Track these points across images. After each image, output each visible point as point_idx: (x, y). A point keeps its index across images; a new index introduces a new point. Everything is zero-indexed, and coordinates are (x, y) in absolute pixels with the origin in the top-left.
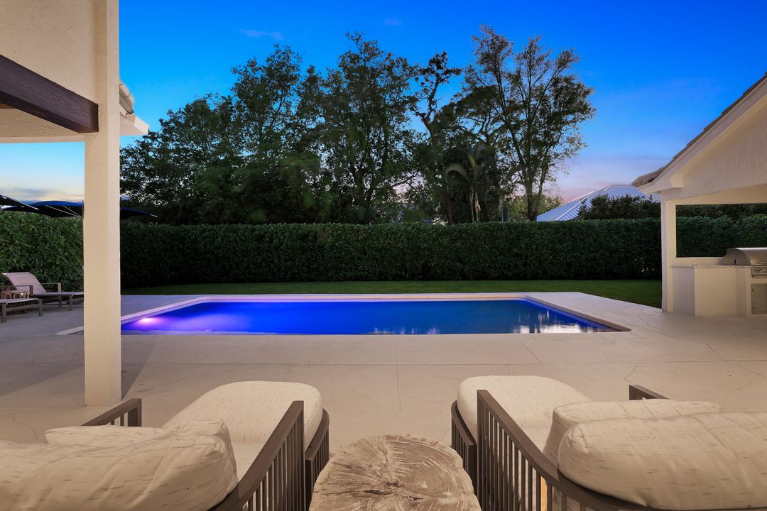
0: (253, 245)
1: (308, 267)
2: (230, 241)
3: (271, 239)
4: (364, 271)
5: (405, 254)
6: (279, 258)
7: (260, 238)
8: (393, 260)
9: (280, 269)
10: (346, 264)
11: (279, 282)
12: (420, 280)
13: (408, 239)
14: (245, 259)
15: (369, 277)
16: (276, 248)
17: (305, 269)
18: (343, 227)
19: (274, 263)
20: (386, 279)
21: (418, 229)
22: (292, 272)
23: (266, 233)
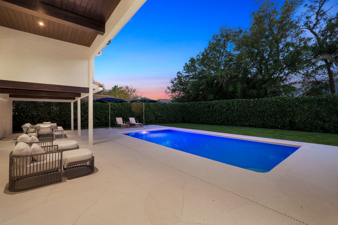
0: (207, 109)
1: (227, 119)
2: (199, 108)
3: (213, 107)
4: (253, 122)
5: (277, 114)
6: (216, 115)
7: (209, 107)
8: (270, 118)
9: (216, 119)
10: (245, 118)
11: (217, 125)
12: (289, 129)
13: (279, 106)
14: (204, 115)
15: (256, 125)
16: (215, 111)
17: (226, 120)
18: (243, 101)
19: (214, 117)
20: (266, 127)
21: (285, 100)
22: (221, 121)
23: (211, 104)
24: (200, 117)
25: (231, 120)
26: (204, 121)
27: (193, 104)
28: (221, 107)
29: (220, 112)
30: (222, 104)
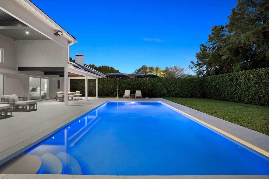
2: (220, 82)
3: (237, 80)
7: (232, 80)
14: (226, 90)
16: (240, 84)
19: (239, 93)
22: (248, 99)
23: (234, 77)
24: (222, 93)
25: (264, 97)
26: (226, 97)
27: (215, 77)
28: (248, 80)
29: (246, 86)
30: (249, 75)
